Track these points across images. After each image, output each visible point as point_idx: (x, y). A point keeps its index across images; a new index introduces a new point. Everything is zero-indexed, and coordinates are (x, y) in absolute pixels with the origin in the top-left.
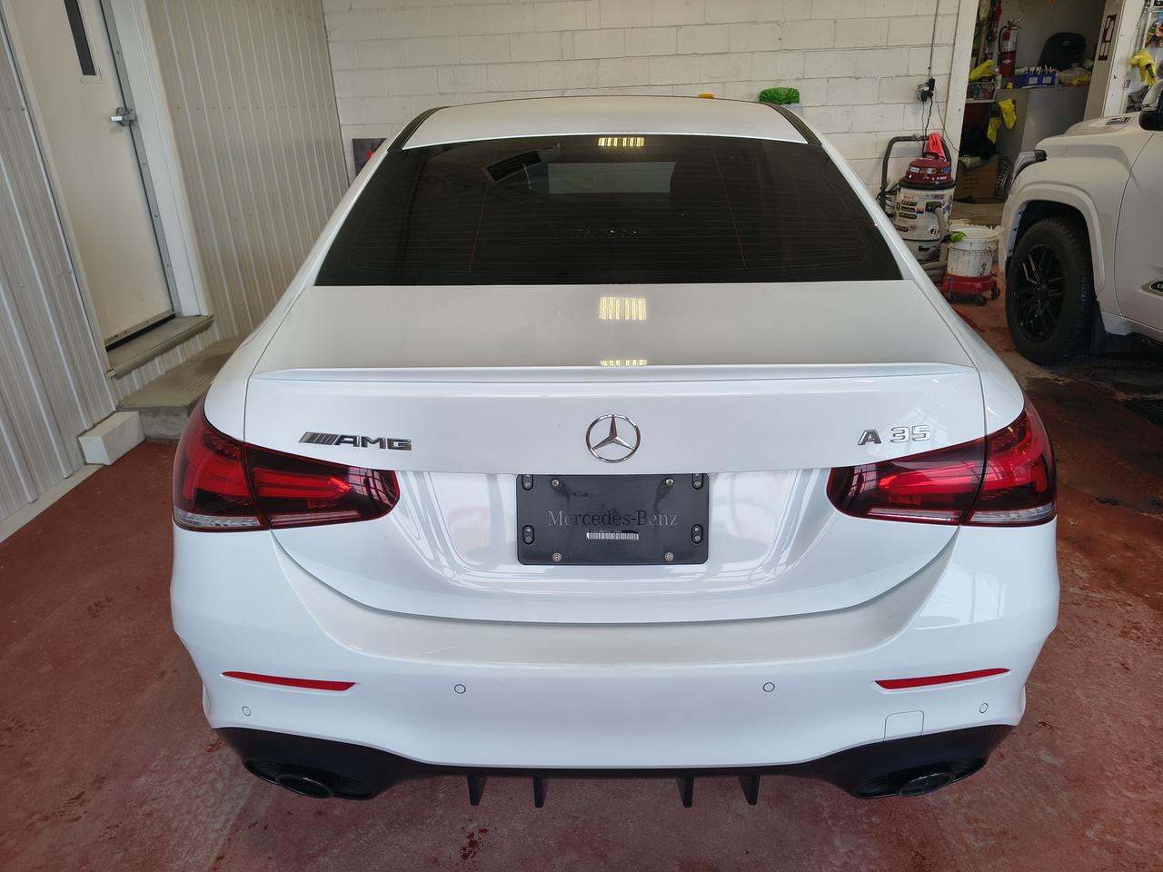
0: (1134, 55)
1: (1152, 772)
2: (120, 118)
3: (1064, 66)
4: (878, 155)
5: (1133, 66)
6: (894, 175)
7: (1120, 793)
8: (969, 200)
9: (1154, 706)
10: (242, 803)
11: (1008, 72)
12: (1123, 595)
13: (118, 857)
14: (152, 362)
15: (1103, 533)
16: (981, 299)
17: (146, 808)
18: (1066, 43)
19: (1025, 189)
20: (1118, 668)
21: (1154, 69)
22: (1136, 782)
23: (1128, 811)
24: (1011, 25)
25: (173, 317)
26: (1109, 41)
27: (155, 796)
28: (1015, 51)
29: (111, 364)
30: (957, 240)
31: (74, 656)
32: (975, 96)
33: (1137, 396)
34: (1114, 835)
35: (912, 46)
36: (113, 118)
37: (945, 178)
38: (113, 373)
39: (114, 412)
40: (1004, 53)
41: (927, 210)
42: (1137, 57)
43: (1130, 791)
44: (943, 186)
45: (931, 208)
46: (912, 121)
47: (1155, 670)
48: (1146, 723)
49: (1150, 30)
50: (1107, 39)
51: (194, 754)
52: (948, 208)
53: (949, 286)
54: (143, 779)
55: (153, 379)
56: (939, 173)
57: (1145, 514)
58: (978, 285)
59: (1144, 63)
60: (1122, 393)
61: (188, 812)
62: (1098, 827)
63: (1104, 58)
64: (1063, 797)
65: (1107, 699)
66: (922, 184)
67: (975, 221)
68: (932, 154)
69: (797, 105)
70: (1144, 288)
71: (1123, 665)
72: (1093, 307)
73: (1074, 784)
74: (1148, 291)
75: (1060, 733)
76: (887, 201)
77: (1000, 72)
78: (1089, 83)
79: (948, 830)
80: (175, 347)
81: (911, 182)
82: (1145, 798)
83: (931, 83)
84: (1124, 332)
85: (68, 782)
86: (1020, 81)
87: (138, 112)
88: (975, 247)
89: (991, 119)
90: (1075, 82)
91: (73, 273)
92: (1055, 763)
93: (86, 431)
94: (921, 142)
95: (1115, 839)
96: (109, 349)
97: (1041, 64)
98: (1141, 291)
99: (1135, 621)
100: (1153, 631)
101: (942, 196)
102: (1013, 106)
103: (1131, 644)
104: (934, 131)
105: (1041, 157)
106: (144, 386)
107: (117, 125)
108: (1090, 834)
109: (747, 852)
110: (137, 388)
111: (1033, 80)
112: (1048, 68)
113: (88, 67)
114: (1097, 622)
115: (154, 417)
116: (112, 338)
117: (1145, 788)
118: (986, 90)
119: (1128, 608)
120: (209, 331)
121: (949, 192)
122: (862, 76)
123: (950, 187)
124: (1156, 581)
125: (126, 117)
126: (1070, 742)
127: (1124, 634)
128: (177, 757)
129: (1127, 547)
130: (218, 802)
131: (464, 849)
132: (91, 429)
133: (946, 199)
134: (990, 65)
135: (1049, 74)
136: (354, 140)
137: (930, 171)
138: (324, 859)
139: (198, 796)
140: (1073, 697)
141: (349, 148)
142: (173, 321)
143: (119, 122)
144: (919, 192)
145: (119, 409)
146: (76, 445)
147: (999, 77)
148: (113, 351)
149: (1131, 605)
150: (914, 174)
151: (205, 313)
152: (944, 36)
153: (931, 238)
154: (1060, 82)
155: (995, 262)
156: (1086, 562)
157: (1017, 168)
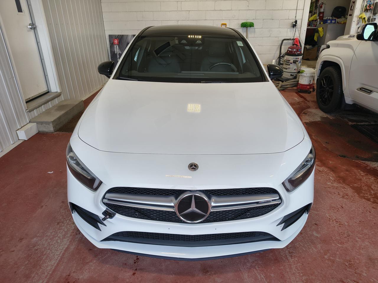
0: (360, 14)
1: (346, 238)
2: (31, 27)
3: (339, 17)
4: (278, 45)
5: (360, 18)
6: (284, 51)
7: (336, 245)
8: (308, 59)
9: (349, 219)
10: (66, 246)
11: (321, 18)
12: (344, 185)
13: (27, 262)
14: (41, 107)
15: (340, 166)
16: (309, 92)
17: (36, 248)
18: (340, 10)
19: (323, 57)
20: (340, 207)
21: (366, 19)
22: (341, 241)
23: (338, 250)
24: (323, 3)
25: (48, 92)
26: (352, 10)
27: (39, 244)
28: (324, 12)
29: (27, 108)
30: (302, 72)
31: (14, 201)
32: (311, 26)
33: (355, 123)
34: (333, 257)
35: (291, 10)
36: (29, 27)
37: (299, 52)
38: (28, 110)
39: (28, 123)
40: (320, 12)
41: (294, 63)
42: (361, 15)
43: (339, 244)
44: (299, 55)
45: (295, 62)
46: (290, 34)
47: (351, 208)
48: (346, 224)
49: (365, 7)
50: (352, 9)
51: (51, 231)
52: (300, 62)
53: (299, 87)
54: (35, 239)
55: (41, 112)
56: (297, 51)
57: (354, 160)
58: (308, 87)
59: (363, 17)
60: (350, 122)
61: (49, 249)
62: (328, 255)
63: (351, 15)
64: (319, 246)
65: (335, 217)
66: (292, 54)
67: (309, 66)
68: (296, 45)
69: (253, 27)
70: (357, 89)
71: (341, 206)
72: (342, 95)
73: (323, 242)
74: (359, 90)
75: (320, 227)
76: (281, 60)
77: (319, 18)
78: (346, 23)
79: (283, 255)
80: (49, 102)
81: (289, 53)
82: (343, 246)
83: (296, 22)
84: (351, 103)
85: (11, 240)
86: (325, 22)
87: (37, 24)
88: (308, 75)
89: (315, 34)
90: (342, 22)
91: (14, 78)
92: (318, 236)
93: (19, 129)
94: (292, 41)
95: (333, 258)
96: (27, 102)
97: (332, 17)
98: (356, 90)
99: (347, 193)
100: (352, 196)
101: (298, 58)
102: (322, 30)
103: (345, 200)
104: (296, 37)
105: (328, 47)
106: (38, 115)
107: (30, 29)
108: (326, 257)
109: (222, 262)
110: (36, 115)
111: (329, 22)
112: (334, 18)
113: (20, 10)
114: (335, 193)
115: (41, 125)
116: (28, 99)
117: (344, 243)
118: (314, 24)
119: (345, 189)
120: (60, 97)
121: (301, 57)
122: (274, 19)
123: (301, 56)
124: (355, 181)
125: (32, 26)
126: (323, 229)
127: (343, 197)
128: (46, 232)
129: (347, 170)
130: (58, 246)
131: (135, 260)
132: (21, 128)
133: (300, 59)
134: (316, 17)
135: (334, 20)
136: (109, 35)
137: (295, 50)
138: (91, 264)
139: (52, 245)
140: (325, 216)
141: (107, 38)
142: (49, 93)
143: (30, 28)
144: (291, 57)
145: (30, 122)
146: (15, 133)
147: (319, 20)
148: (28, 103)
149: (346, 188)
150: (289, 51)
151: (59, 91)
152: (300, 6)
153: (295, 72)
154: (338, 22)
155: (314, 80)
156: (334, 175)
157: (321, 50)
